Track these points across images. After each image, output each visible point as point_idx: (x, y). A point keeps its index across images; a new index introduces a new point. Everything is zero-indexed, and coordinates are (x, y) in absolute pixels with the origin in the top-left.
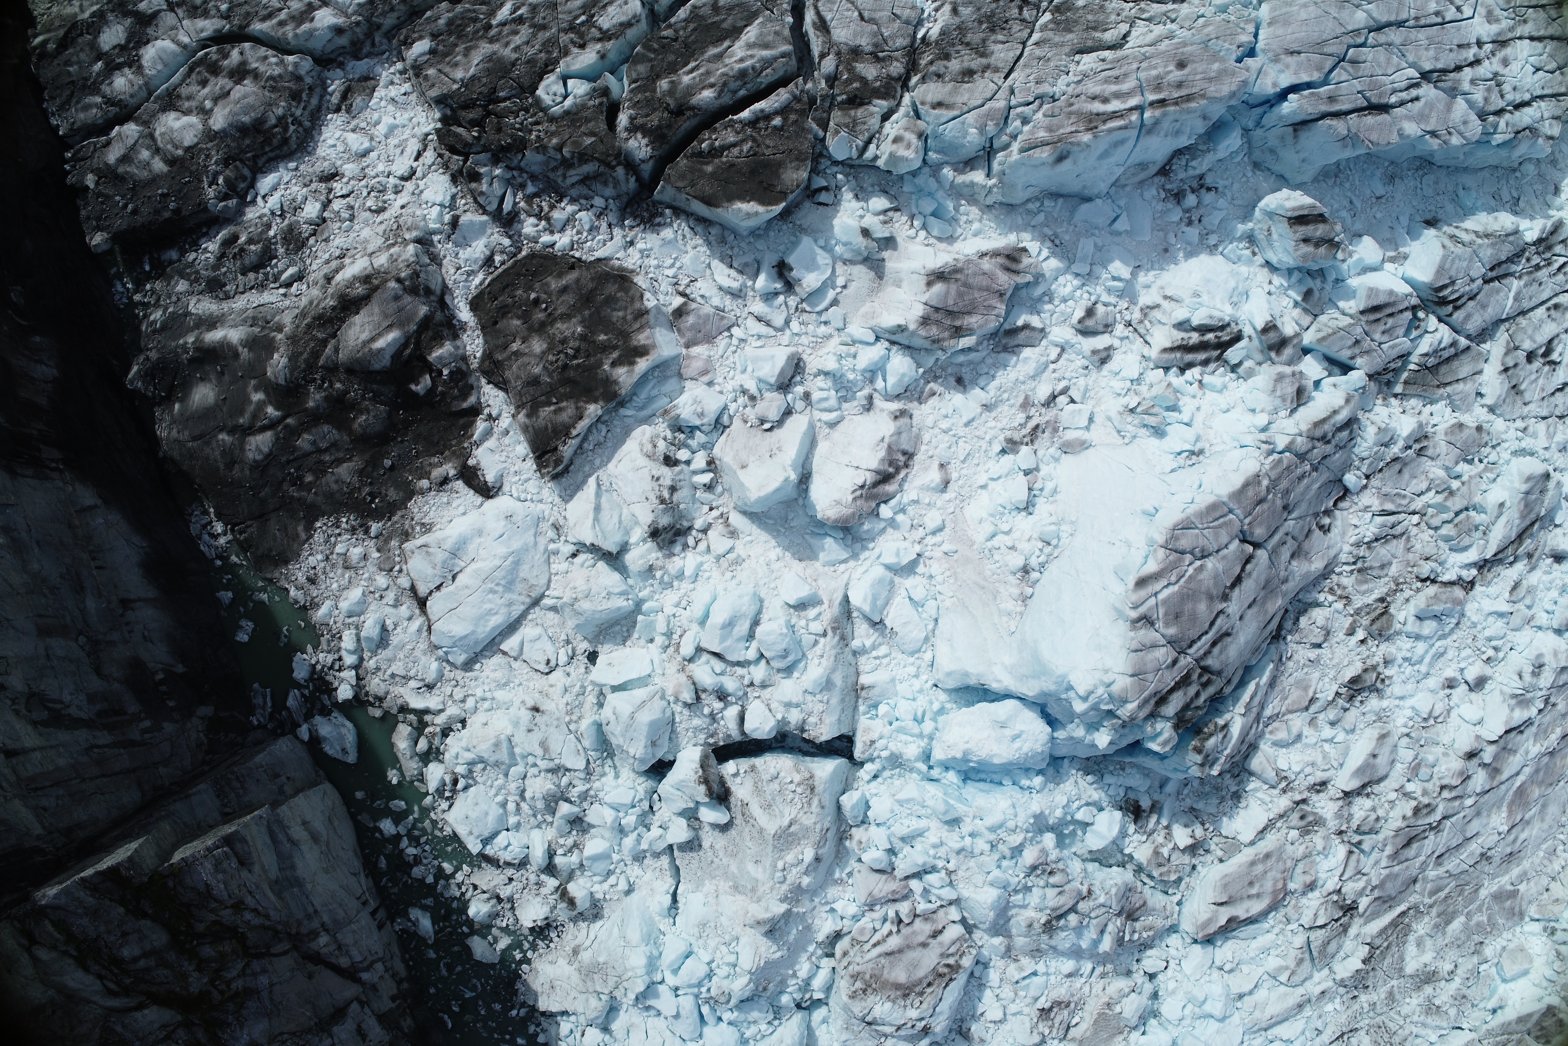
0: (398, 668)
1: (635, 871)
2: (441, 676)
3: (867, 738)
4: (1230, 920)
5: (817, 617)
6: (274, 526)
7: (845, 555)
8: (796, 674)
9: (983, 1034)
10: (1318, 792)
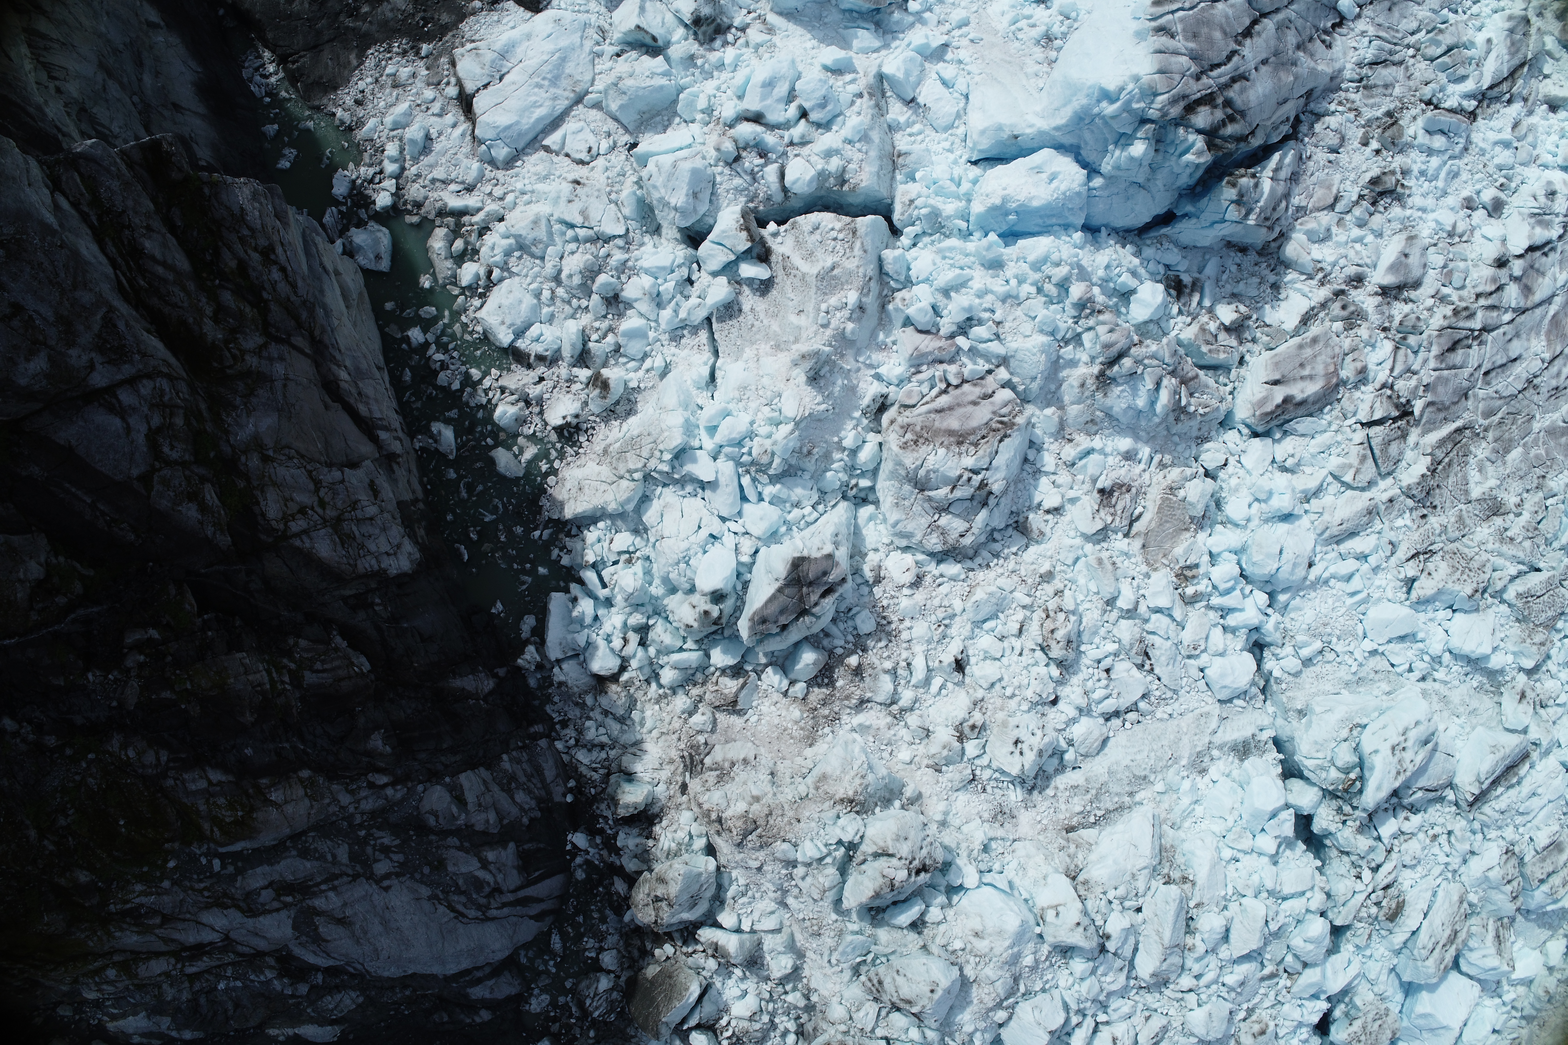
0: (439, 173)
1: (670, 351)
2: (481, 178)
3: (906, 200)
4: (1287, 400)
5: (853, 81)
6: (326, 55)
7: (877, 44)
8: (835, 128)
9: (1042, 526)
10: (1356, 288)
